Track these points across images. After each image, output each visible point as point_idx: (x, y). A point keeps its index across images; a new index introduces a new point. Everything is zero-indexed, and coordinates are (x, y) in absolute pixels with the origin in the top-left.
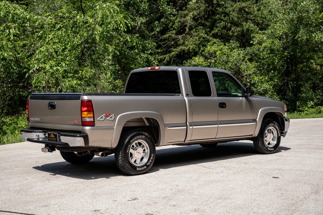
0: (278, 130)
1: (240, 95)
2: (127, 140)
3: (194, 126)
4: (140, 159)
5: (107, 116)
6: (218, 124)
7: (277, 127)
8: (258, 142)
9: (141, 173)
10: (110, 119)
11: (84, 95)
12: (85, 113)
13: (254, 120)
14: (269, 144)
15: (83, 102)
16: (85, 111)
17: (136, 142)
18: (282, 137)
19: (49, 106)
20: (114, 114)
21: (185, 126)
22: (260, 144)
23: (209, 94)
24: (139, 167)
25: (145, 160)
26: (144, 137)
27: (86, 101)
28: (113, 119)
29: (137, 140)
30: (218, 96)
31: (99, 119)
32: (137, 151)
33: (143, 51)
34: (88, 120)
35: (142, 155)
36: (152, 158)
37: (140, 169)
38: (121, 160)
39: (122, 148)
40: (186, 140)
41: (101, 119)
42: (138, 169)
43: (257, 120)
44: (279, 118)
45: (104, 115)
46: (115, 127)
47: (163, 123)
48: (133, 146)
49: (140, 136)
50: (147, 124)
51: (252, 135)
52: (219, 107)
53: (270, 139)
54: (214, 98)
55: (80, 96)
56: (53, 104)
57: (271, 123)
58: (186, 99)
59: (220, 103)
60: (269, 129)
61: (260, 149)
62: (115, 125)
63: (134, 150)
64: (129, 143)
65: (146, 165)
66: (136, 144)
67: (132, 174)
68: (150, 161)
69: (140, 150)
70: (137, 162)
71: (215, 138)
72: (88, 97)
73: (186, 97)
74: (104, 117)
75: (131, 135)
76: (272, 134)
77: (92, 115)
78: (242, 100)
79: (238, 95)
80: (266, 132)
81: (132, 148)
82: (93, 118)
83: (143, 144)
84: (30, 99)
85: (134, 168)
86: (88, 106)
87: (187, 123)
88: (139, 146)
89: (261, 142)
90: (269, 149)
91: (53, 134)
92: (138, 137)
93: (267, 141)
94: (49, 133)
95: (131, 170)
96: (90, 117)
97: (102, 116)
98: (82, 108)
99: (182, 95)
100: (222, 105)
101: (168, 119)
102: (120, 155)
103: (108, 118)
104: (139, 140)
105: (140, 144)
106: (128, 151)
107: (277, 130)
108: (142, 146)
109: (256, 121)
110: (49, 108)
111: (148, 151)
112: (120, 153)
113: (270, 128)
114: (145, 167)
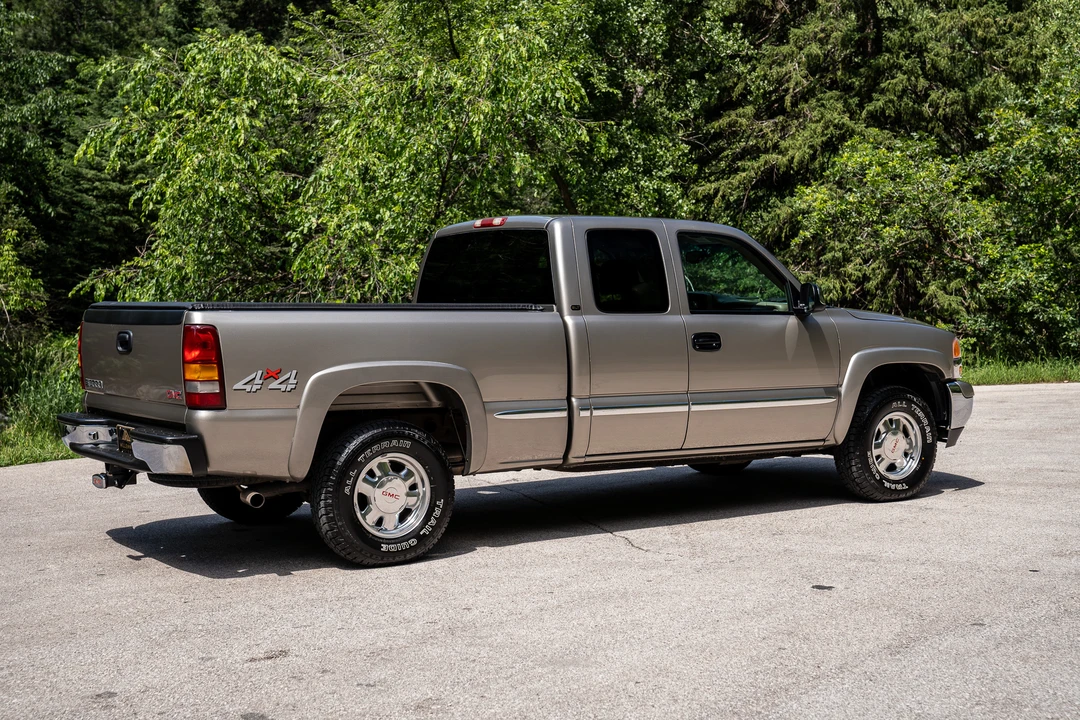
0: (925, 422)
1: (781, 306)
2: (344, 455)
3: (595, 409)
4: (397, 516)
5: (269, 377)
6: (688, 404)
7: (921, 415)
8: (850, 461)
9: (397, 559)
10: (283, 387)
11: (193, 309)
12: (194, 366)
13: (832, 391)
14: (892, 468)
15: (189, 329)
16: (194, 361)
17: (385, 459)
18: (940, 445)
19: (118, 344)
20: (294, 372)
21: (565, 410)
22: (854, 469)
23: (659, 304)
24: (389, 541)
25: (413, 521)
26: (408, 444)
27: (197, 330)
28: (293, 386)
29: (383, 453)
30: (692, 313)
31: (239, 386)
32: (384, 489)
33: (647, 172)
34: (202, 389)
35: (403, 501)
36: (437, 512)
37: (393, 548)
38: (324, 518)
39: (329, 480)
40: (570, 457)
41: (248, 388)
42: (384, 547)
43: (843, 390)
44: (933, 384)
45: (260, 372)
46: (299, 412)
47: (478, 399)
48: (371, 473)
49: (394, 442)
50: (436, 403)
51: (824, 440)
52: (694, 347)
53: (894, 452)
54: (678, 319)
55: (182, 314)
56: (125, 337)
57: (896, 400)
58: (569, 320)
59: (697, 336)
60: (891, 420)
61: (858, 484)
62: (298, 407)
63: (374, 487)
64: (353, 463)
65: (415, 534)
66: (381, 466)
67: (365, 562)
68: (433, 522)
69: (398, 486)
70: (385, 525)
71: (681, 449)
72: (205, 318)
73: (570, 314)
74: (257, 381)
75: (361, 439)
76: (901, 435)
77: (215, 375)
79: (774, 307)
80: (880, 426)
81: (365, 480)
82: (218, 383)
83: (409, 466)
84: (86, 321)
85: (374, 543)
86: (203, 346)
87: (573, 400)
88: (391, 472)
89: (857, 464)
90: (887, 484)
91: (127, 430)
92: (385, 444)
93: (883, 459)
94: (121, 427)
95: (362, 550)
96: (210, 381)
97: (253, 376)
98: (186, 353)
99: (560, 310)
100: (706, 342)
101: (496, 388)
102: (322, 503)
103: (274, 384)
104: (389, 455)
105: (397, 467)
106: (347, 490)
107: (919, 421)
108: (403, 473)
109: (839, 394)
110: (120, 349)
111: (425, 489)
112: (323, 497)
113: (897, 418)
114: (413, 542)
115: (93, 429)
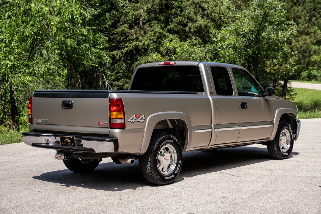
0: (292, 132)
1: (256, 94)
2: (156, 145)
3: (218, 128)
4: (167, 167)
5: (137, 117)
6: (240, 127)
7: (291, 130)
8: (274, 146)
10: (141, 121)
11: (112, 93)
12: (114, 113)
13: (272, 122)
14: (283, 148)
15: (111, 100)
16: (115, 111)
17: (164, 147)
18: (294, 140)
19: (63, 105)
20: (144, 115)
21: (210, 129)
22: (275, 148)
23: (231, 94)
24: (167, 176)
25: (173, 167)
26: (172, 141)
27: (116, 100)
28: (144, 120)
29: (165, 144)
30: (239, 96)
31: (129, 120)
32: (164, 157)
33: (94, 46)
34: (119, 121)
36: (179, 165)
37: (168, 178)
38: (149, 168)
39: (151, 154)
40: (210, 145)
41: (132, 121)
42: (166, 178)
43: (274, 122)
44: (291, 120)
45: (135, 115)
46: (145, 130)
47: (190, 125)
48: (161, 152)
49: (169, 141)
50: (171, 126)
51: (268, 139)
52: (241, 107)
53: (284, 143)
54: (236, 97)
55: (108, 94)
56: (69, 103)
57: (285, 125)
58: (210, 98)
59: (242, 104)
61: (275, 154)
62: (145, 128)
63: (162, 156)
64: (158, 148)
65: (173, 173)
66: (163, 149)
67: (160, 184)
68: (178, 169)
69: (167, 155)
70: (164, 170)
71: (236, 142)
72: (118, 95)
73: (210, 96)
74: (134, 119)
75: (160, 139)
76: (285, 136)
77: (122, 116)
78: (261, 100)
79: (254, 94)
80: (281, 135)
81: (160, 154)
82: (123, 119)
83: (170, 149)
84: (34, 96)
85: (163, 177)
86: (117, 106)
87: (212, 125)
88: (166, 151)
89: (276, 147)
90: (284, 154)
91: (68, 137)
92: (166, 141)
93: (281, 145)
94: (63, 136)
95: (160, 180)
96: (121, 118)
97: (133, 117)
98: (111, 108)
99: (206, 94)
100: (244, 105)
102: (149, 163)
103: (139, 120)
104: (167, 145)
105: (167, 149)
106: (157, 158)
107: (290, 133)
108: (169, 151)
110: (64, 107)
111: (175, 156)
112: (149, 160)
113: (284, 131)
114: (173, 176)
115: (47, 138)
